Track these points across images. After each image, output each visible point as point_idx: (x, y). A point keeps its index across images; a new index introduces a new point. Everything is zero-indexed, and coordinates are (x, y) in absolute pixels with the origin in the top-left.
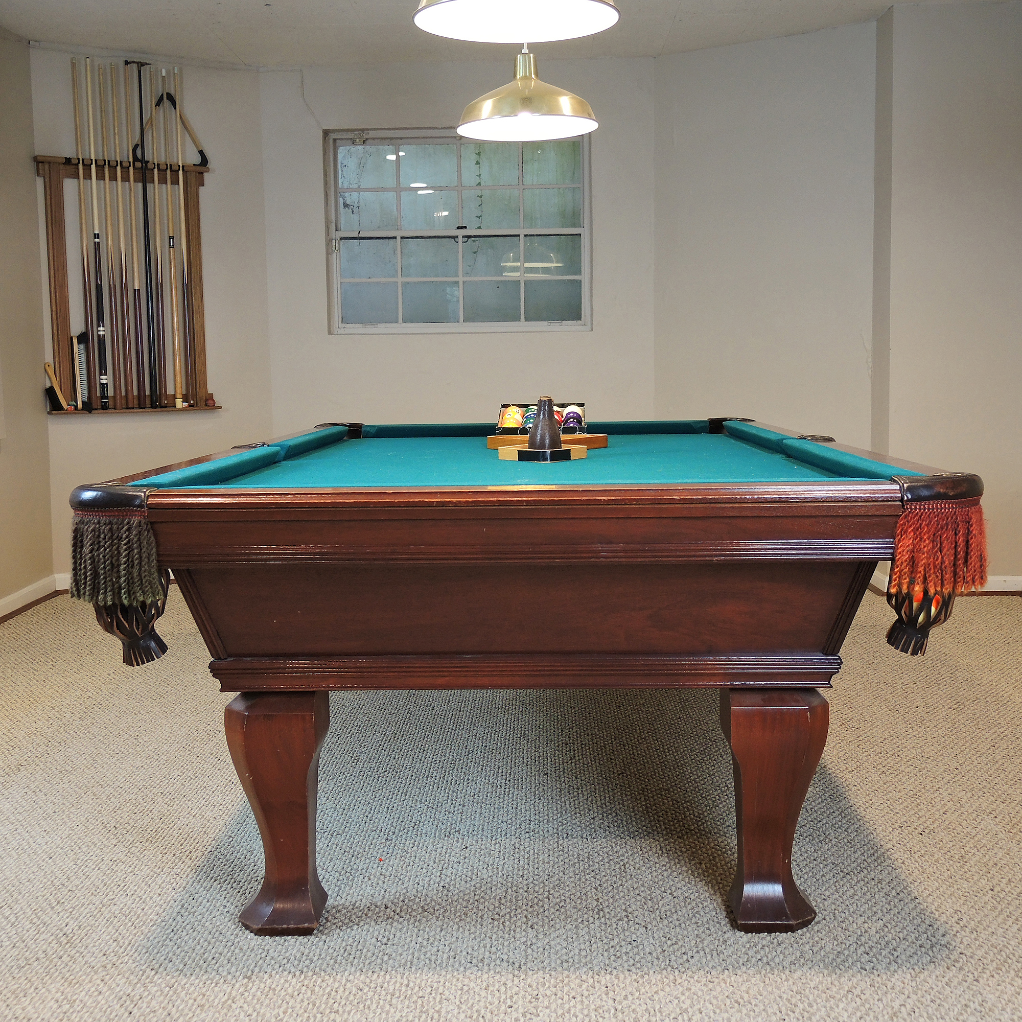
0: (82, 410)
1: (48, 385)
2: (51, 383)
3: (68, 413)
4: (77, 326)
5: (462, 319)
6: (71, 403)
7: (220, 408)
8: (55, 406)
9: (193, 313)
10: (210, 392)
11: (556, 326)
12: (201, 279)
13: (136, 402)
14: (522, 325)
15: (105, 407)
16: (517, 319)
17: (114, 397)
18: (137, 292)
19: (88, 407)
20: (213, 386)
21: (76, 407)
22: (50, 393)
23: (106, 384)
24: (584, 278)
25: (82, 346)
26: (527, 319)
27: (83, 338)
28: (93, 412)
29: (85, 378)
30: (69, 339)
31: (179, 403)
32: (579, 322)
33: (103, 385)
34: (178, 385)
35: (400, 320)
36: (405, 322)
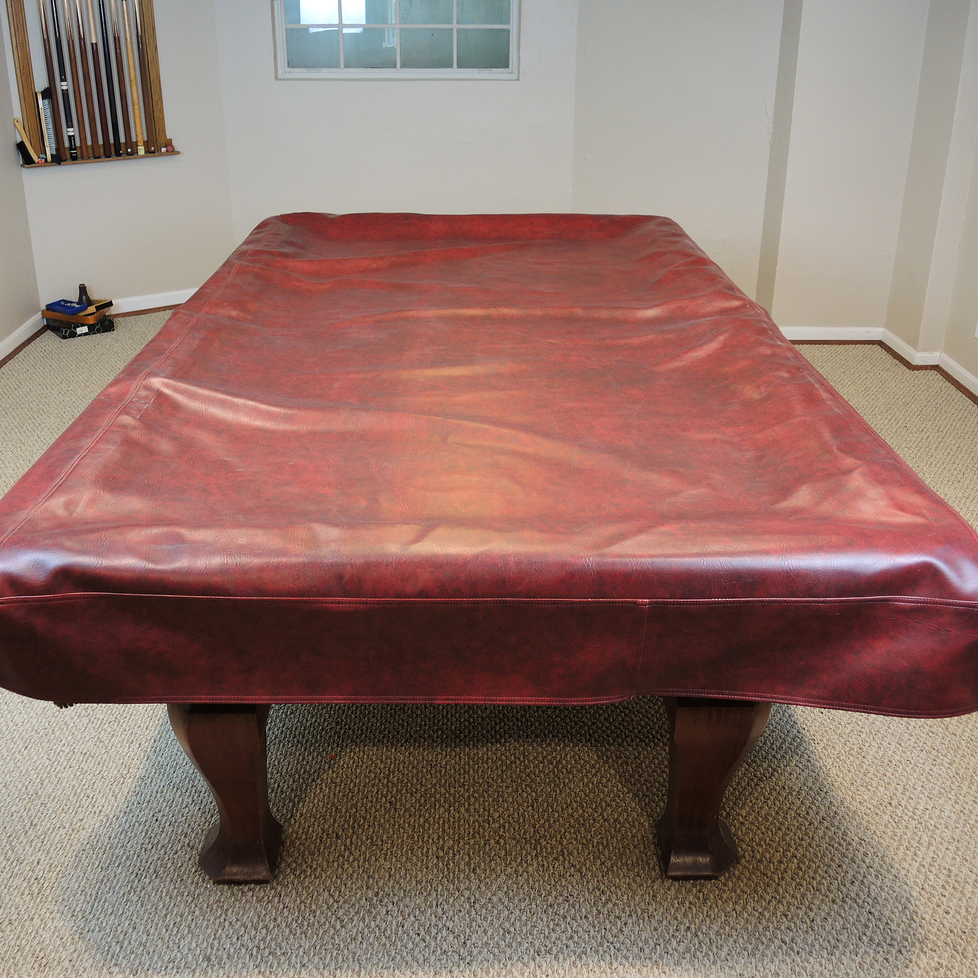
0: (52, 162)
1: (19, 140)
2: (22, 137)
3: (40, 165)
4: (41, 82)
5: (398, 65)
6: (41, 156)
7: (178, 153)
8: (28, 161)
9: (148, 63)
10: (168, 138)
11: (485, 73)
12: (154, 29)
13: (102, 151)
14: (455, 72)
15: (74, 158)
16: (450, 65)
17: (81, 147)
18: (94, 46)
19: (58, 159)
20: (171, 132)
21: (46, 160)
22: (21, 147)
23: (73, 136)
24: (513, 27)
25: (46, 101)
26: (459, 66)
27: (48, 94)
28: (62, 163)
29: (51, 132)
30: (34, 95)
31: (141, 150)
32: (507, 69)
33: (70, 137)
34: (139, 132)
35: (342, 65)
36: (346, 67)
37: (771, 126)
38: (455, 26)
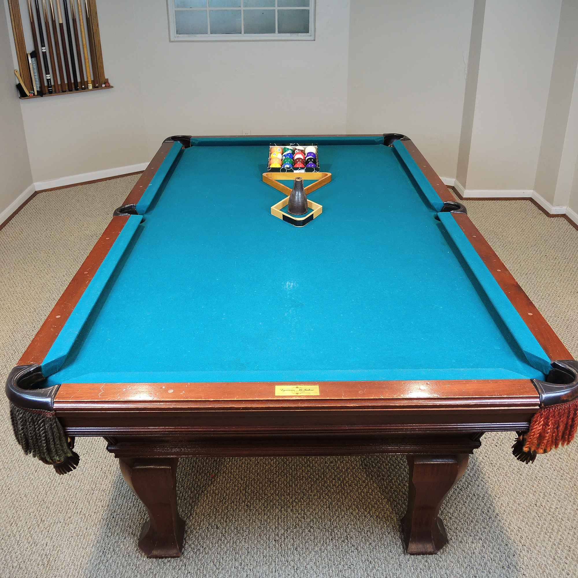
0: (37, 95)
1: (18, 83)
2: (19, 81)
3: (30, 97)
4: (29, 48)
5: (243, 32)
6: (31, 92)
7: (112, 87)
8: (23, 95)
9: (93, 33)
10: (106, 78)
11: (295, 36)
12: (96, 13)
13: (67, 87)
14: (276, 36)
15: (50, 93)
16: (274, 32)
17: (54, 85)
18: (61, 25)
19: (41, 94)
20: (107, 75)
21: (34, 94)
22: (19, 87)
23: (50, 79)
24: (311, 8)
25: (33, 59)
26: (279, 32)
27: (34, 54)
28: (43, 96)
29: (37, 77)
30: (26, 55)
31: (90, 86)
32: (308, 34)
33: (48, 80)
34: (89, 76)
35: (209, 32)
36: (211, 33)
37: (466, 69)
38: (276, 8)
